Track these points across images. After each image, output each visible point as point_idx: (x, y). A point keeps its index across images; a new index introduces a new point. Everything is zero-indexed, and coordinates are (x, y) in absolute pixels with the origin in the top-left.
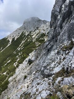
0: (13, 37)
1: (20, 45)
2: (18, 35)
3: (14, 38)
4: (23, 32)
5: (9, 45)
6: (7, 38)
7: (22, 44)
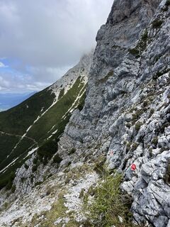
0: (62, 88)
1: (73, 104)
2: (70, 84)
3: (64, 89)
4: (80, 77)
5: (54, 103)
6: (51, 90)
7: (77, 101)
